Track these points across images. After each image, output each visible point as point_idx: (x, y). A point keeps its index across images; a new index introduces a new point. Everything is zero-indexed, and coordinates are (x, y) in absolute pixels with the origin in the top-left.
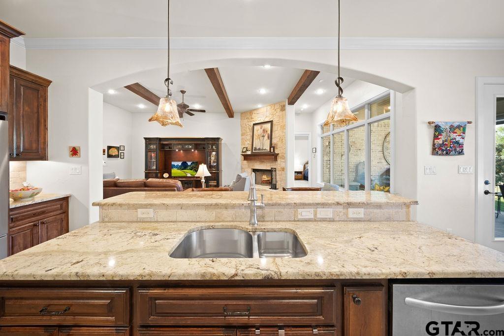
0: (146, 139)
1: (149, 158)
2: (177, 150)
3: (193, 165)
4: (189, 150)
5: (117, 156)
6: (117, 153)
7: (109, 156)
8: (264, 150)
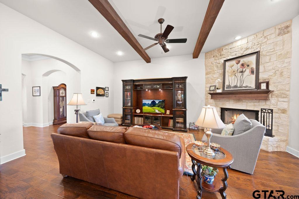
0: (123, 81)
1: (125, 97)
2: (147, 90)
3: (160, 103)
4: (157, 90)
5: (103, 95)
6: (103, 93)
7: (98, 95)
8: (245, 87)
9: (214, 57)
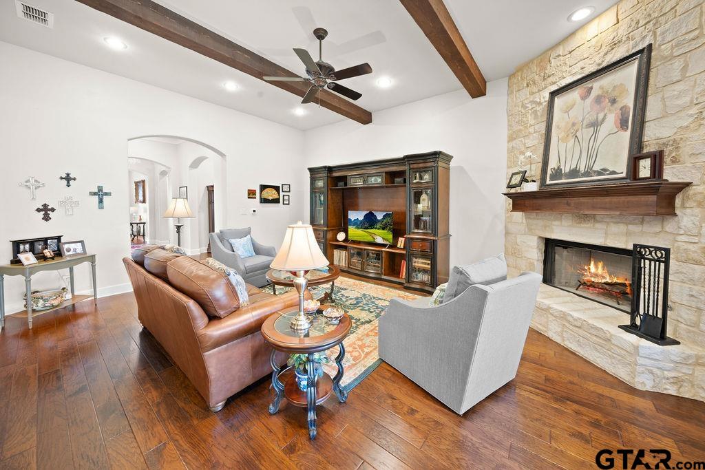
1: (314, 204)
3: (389, 220)
5: (276, 201)
6: (276, 196)
7: (264, 201)
8: (599, 173)
9: (528, 86)
